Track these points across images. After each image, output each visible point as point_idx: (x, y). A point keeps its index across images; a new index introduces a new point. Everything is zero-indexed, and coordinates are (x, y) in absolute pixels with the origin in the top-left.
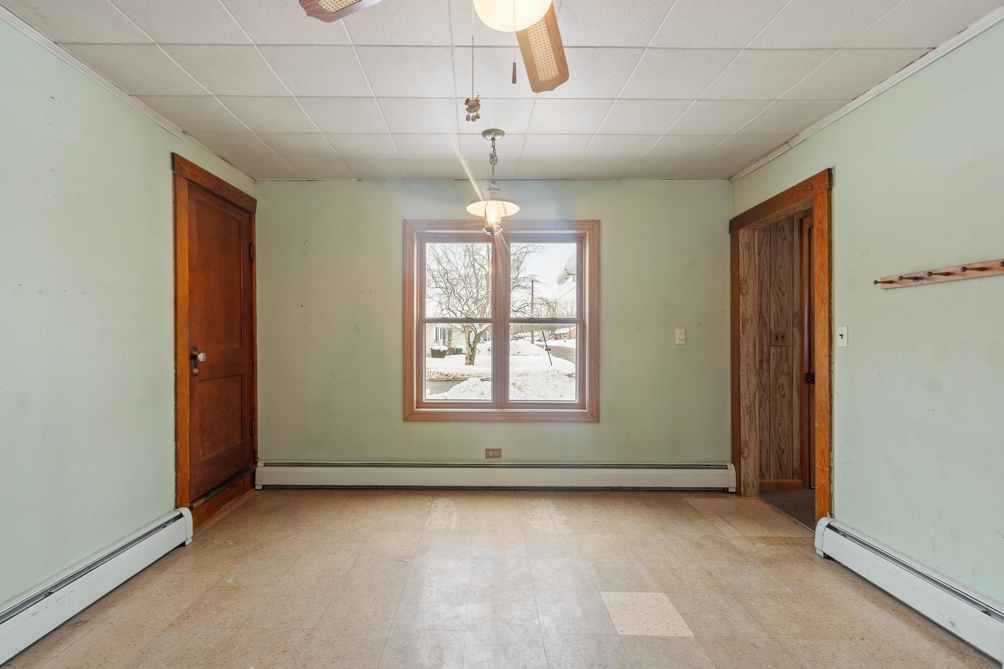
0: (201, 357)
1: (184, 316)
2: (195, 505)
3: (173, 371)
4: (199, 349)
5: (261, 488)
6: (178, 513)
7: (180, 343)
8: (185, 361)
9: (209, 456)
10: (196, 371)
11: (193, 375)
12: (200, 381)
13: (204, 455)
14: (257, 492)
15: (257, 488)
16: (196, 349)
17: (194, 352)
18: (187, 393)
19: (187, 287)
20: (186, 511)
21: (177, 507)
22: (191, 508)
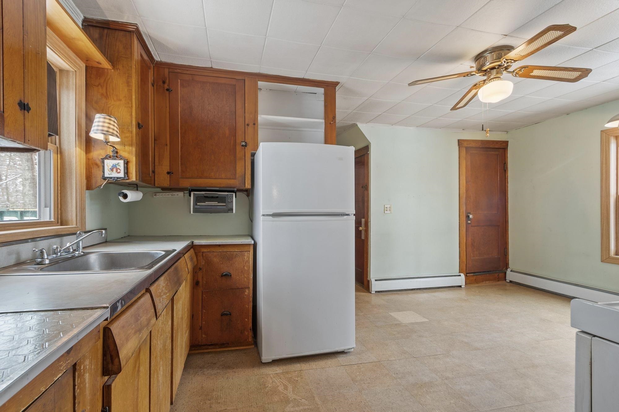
0: (471, 216)
1: (464, 200)
2: (468, 275)
3: (458, 221)
4: (471, 213)
5: (509, 281)
6: (459, 274)
7: (461, 211)
8: (464, 218)
9: (477, 258)
10: (469, 222)
11: (467, 224)
12: (472, 226)
13: (474, 257)
14: (507, 283)
15: (507, 281)
16: (468, 213)
17: (468, 214)
18: (465, 230)
19: (465, 189)
20: (463, 275)
21: (460, 272)
22: (466, 276)
